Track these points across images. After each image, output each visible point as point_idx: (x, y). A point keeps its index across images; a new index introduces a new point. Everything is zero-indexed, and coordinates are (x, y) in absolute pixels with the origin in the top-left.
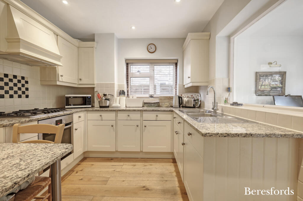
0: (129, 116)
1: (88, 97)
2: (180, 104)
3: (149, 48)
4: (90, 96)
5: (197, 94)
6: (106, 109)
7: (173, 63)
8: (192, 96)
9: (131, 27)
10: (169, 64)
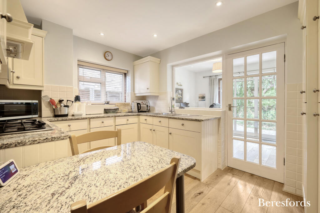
0: (103, 122)
1: (33, 103)
2: (138, 110)
3: (106, 55)
4: (37, 101)
5: (146, 101)
6: (63, 118)
7: (122, 73)
8: (142, 103)
9: (100, 33)
10: (120, 74)
